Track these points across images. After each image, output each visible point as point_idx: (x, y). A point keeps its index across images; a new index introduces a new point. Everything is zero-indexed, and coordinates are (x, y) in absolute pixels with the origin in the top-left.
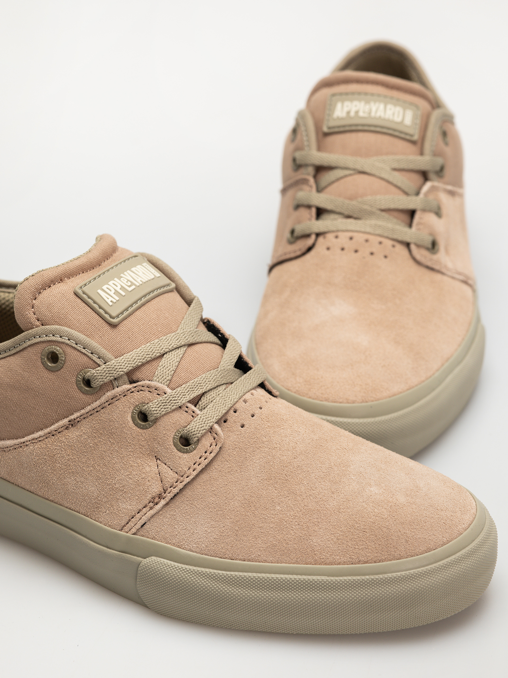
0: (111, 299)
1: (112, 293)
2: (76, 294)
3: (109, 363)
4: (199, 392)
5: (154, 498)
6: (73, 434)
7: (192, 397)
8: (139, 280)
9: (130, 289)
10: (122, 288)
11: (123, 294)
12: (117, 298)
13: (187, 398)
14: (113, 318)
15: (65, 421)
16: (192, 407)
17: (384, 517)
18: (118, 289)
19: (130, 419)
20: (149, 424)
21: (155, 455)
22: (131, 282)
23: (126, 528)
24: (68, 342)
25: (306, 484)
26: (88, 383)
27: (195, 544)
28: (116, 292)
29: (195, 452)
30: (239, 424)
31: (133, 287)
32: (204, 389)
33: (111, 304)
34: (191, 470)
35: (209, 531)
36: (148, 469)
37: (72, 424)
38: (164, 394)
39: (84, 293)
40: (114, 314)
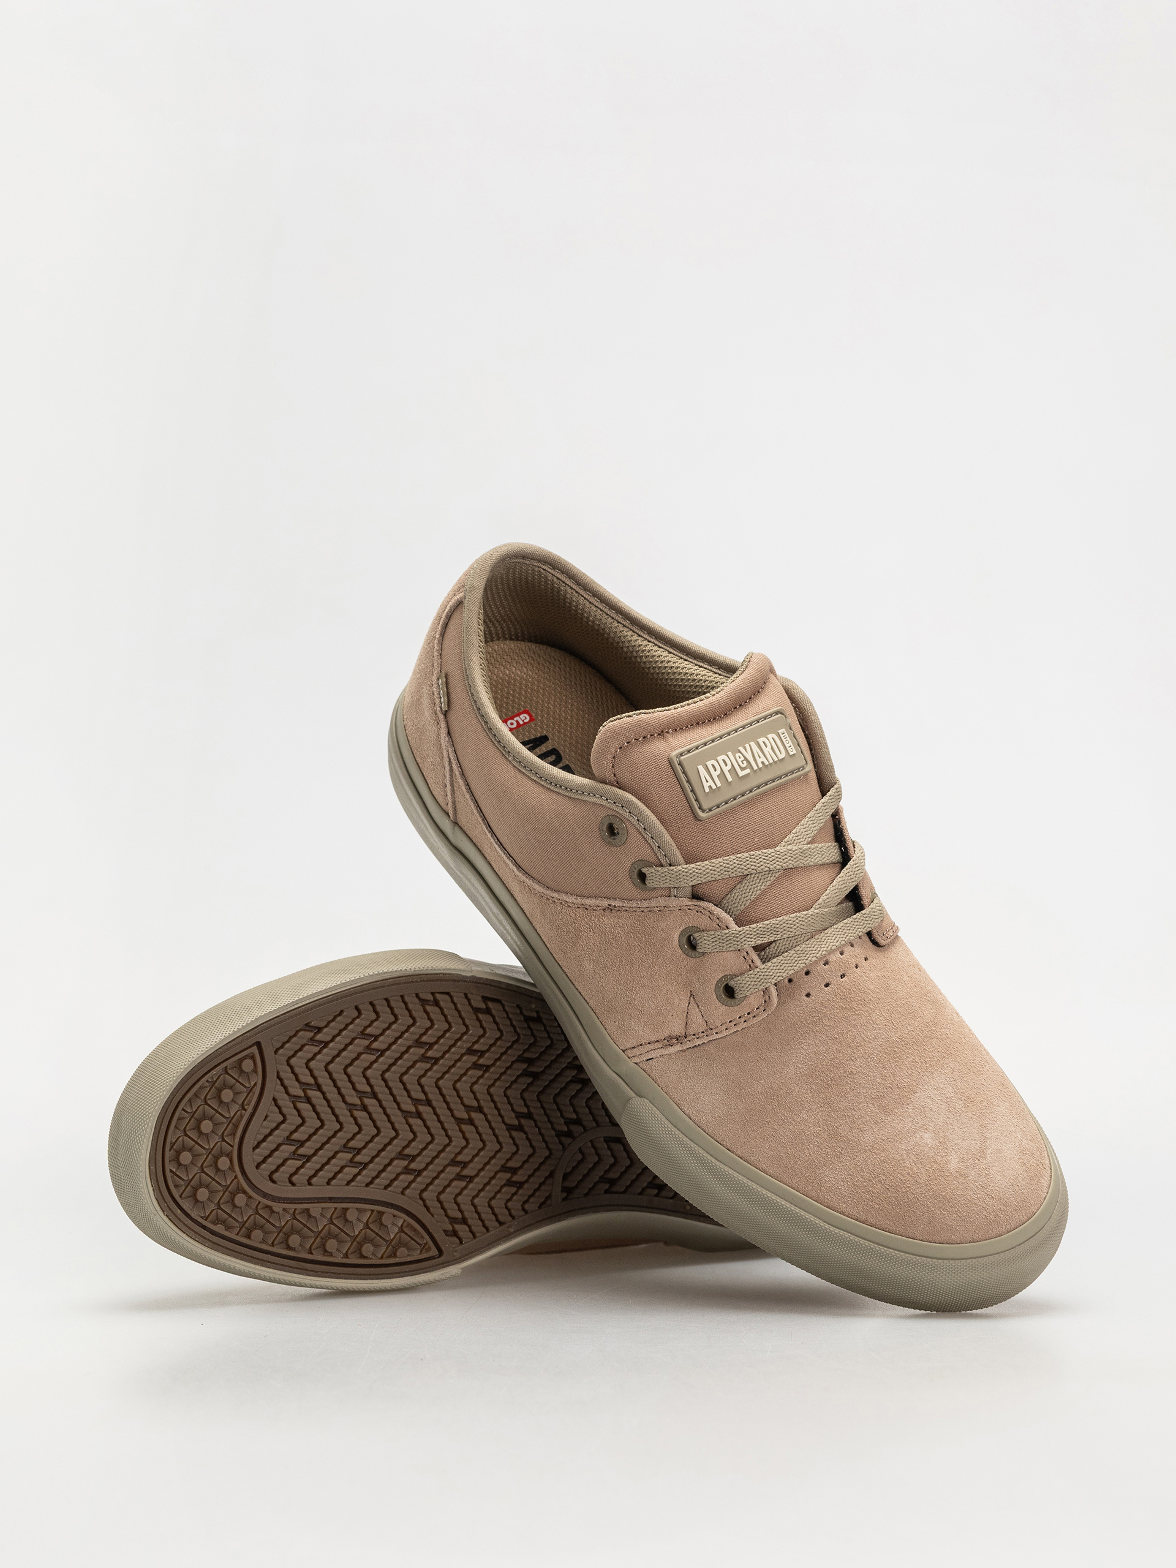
0: (711, 783)
1: (715, 774)
2: (670, 762)
3: (674, 867)
4: (771, 938)
5: (671, 1037)
6: (609, 920)
7: (759, 942)
8: (759, 761)
9: (741, 773)
10: (733, 770)
11: (730, 779)
12: (719, 784)
13: (752, 943)
14: (703, 811)
15: (605, 903)
16: (754, 955)
17: (918, 1180)
18: (726, 769)
19: (676, 936)
20: (695, 955)
21: (691, 990)
22: (748, 762)
23: (630, 1053)
24: (636, 823)
25: (849, 1099)
26: (642, 877)
27: (697, 1111)
28: (722, 775)
29: (736, 1008)
30: (805, 993)
31: (748, 771)
32: (778, 936)
33: (707, 790)
34: (724, 1027)
35: (717, 1105)
36: (676, 1001)
37: (611, 909)
38: (725, 928)
39: (680, 764)
40: (705, 806)
